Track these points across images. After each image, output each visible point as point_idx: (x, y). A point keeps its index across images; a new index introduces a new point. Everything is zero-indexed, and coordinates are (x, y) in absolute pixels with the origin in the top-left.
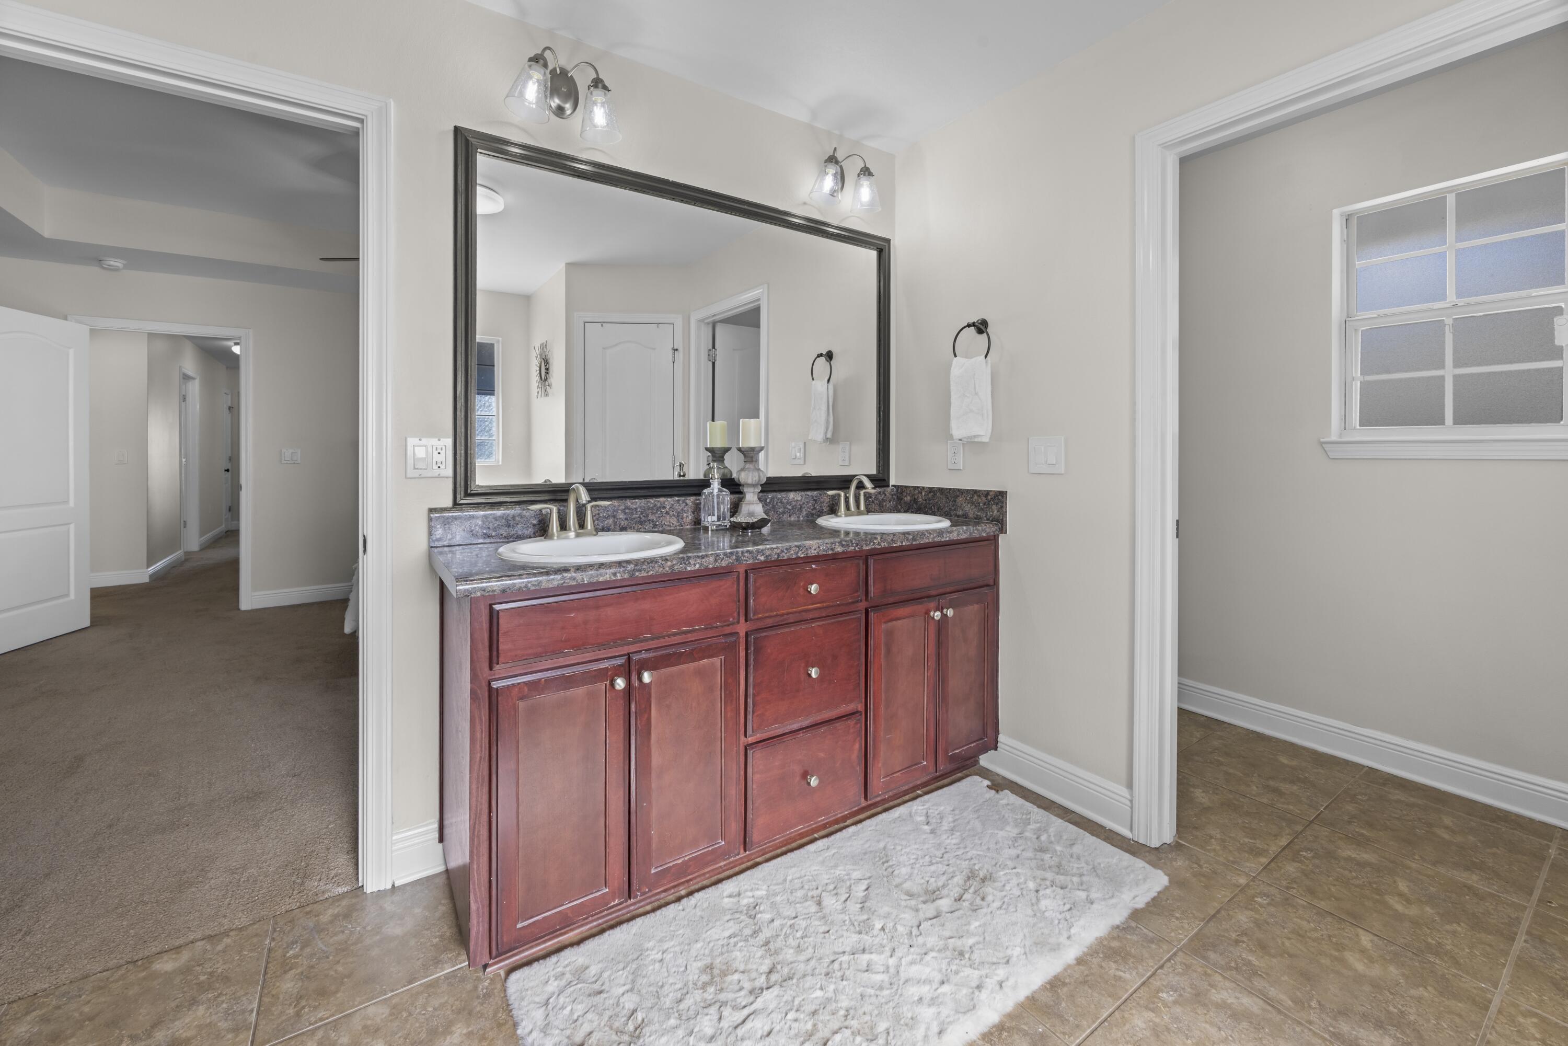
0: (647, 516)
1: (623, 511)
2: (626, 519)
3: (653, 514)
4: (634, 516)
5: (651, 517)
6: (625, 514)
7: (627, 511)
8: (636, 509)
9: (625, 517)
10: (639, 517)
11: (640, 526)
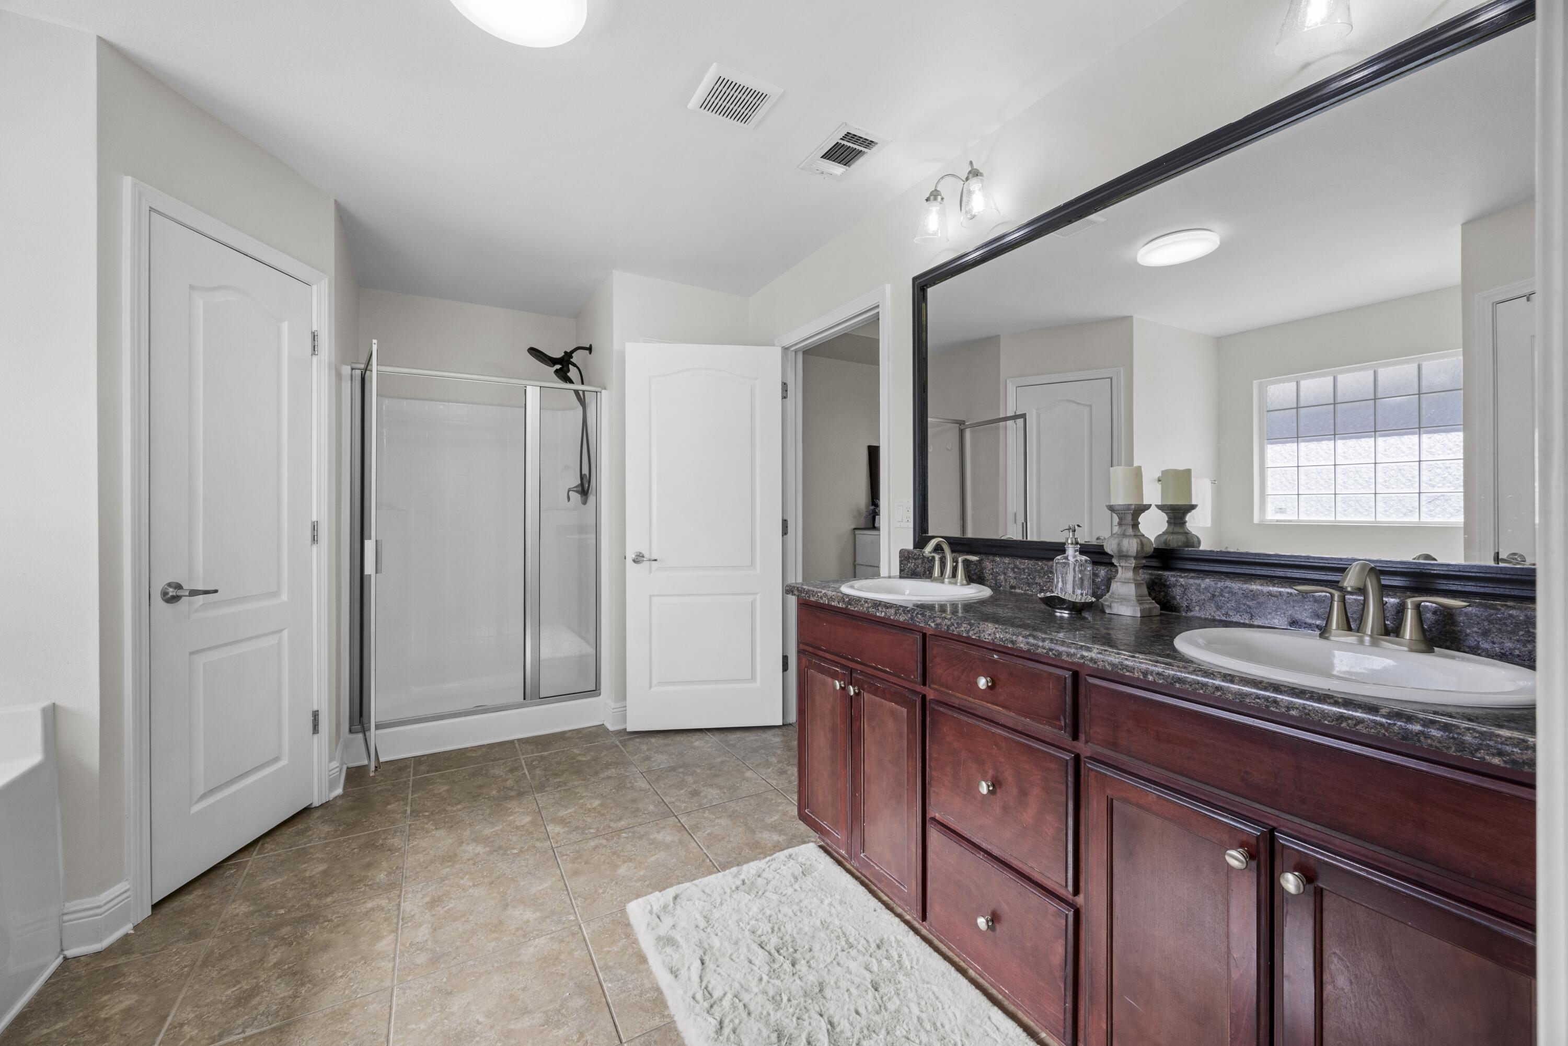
0: (1034, 578)
1: (1013, 569)
2: (1015, 578)
3: (1040, 577)
4: (1022, 576)
5: (1038, 580)
6: (1014, 572)
7: (1016, 570)
8: (1024, 569)
9: (1014, 575)
10: (1027, 578)
11: (1027, 588)
